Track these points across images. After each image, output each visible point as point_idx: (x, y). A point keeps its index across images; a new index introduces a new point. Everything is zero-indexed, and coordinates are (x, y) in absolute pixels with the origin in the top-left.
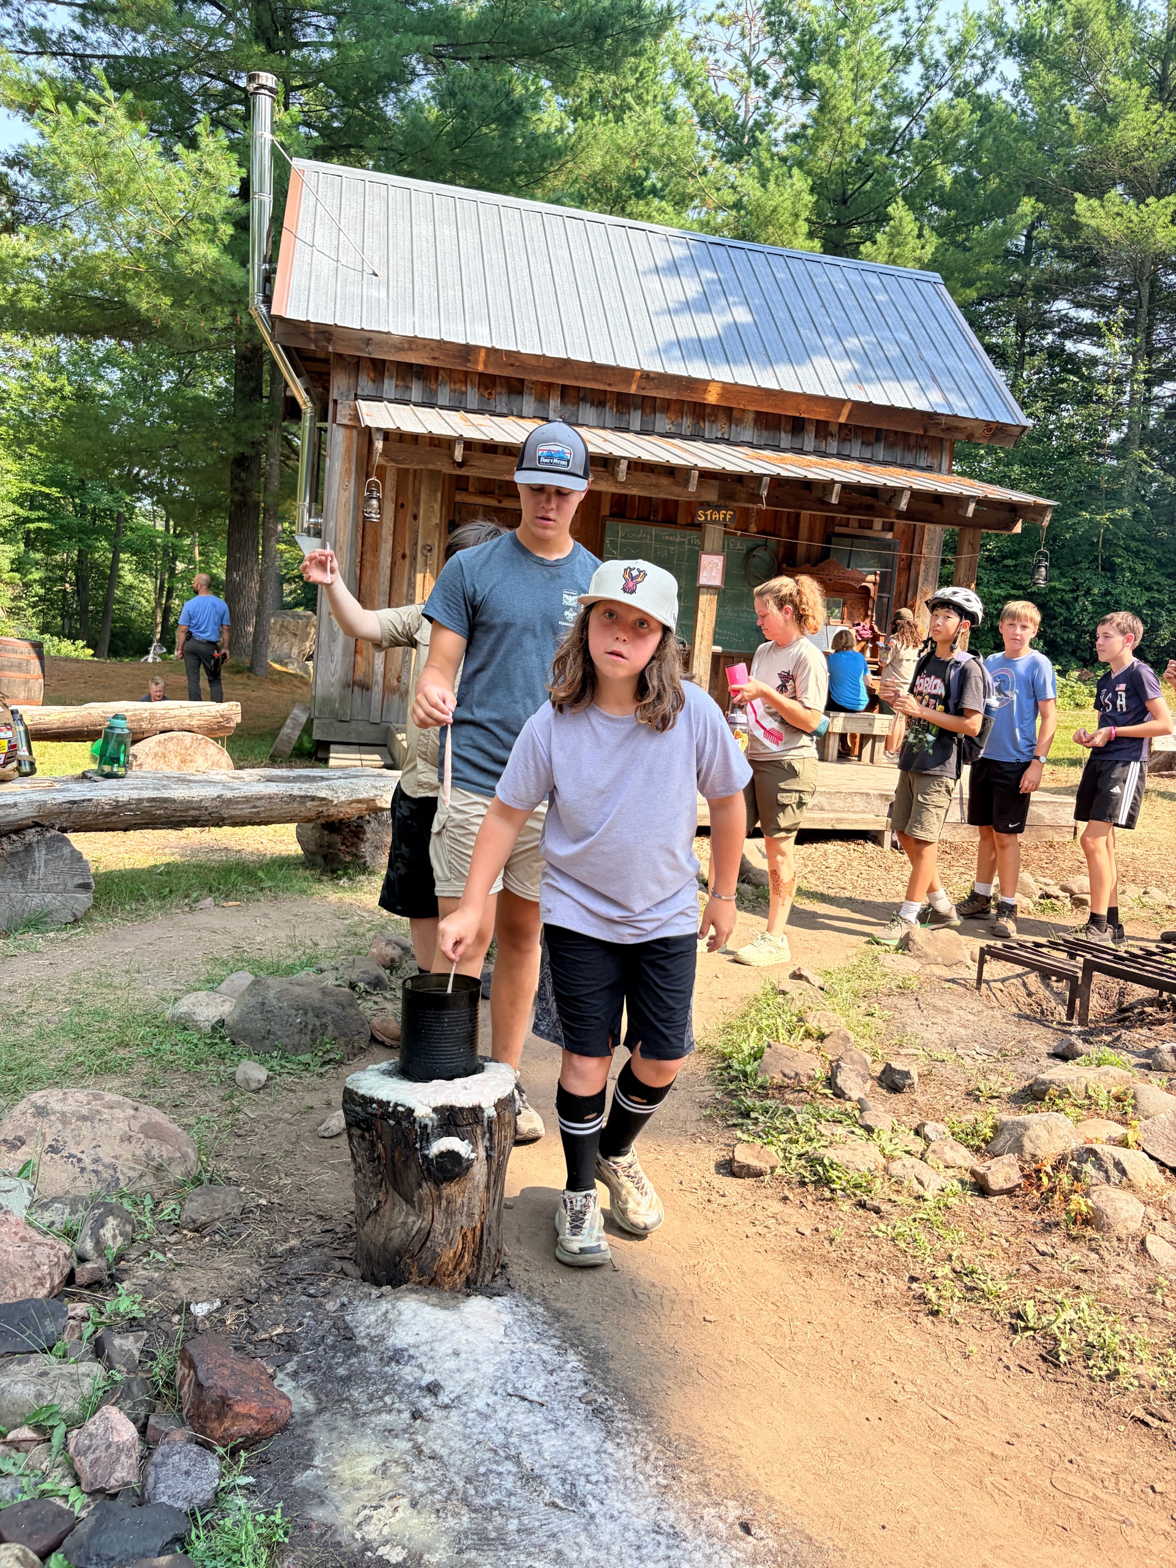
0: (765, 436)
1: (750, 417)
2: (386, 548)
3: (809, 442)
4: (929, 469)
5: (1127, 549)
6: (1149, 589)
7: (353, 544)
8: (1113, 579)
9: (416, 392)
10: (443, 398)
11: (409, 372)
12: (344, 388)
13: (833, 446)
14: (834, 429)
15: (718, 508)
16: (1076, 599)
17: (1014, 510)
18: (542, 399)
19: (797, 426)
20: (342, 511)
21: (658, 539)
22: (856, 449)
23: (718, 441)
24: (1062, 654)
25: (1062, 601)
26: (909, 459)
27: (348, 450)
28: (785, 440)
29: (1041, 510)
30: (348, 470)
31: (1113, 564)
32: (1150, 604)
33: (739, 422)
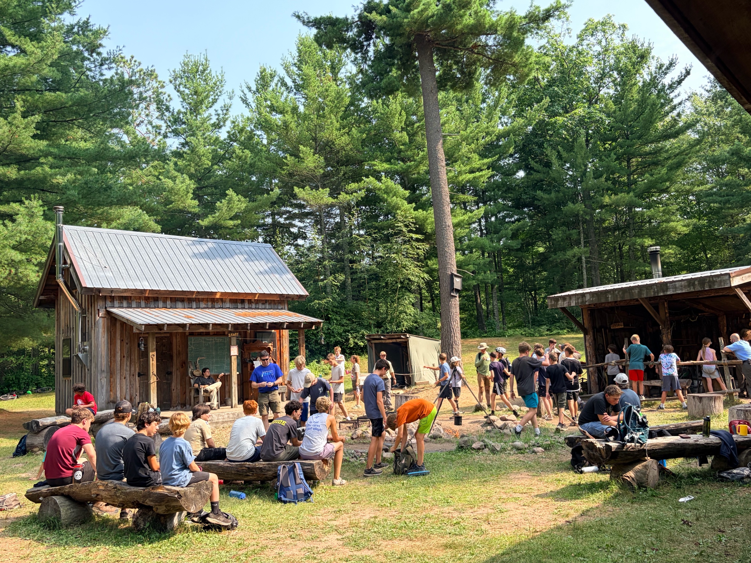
0: (234, 305)
1: (228, 300)
2: (118, 355)
3: (247, 306)
4: (282, 309)
5: (333, 311)
6: (343, 326)
7: (107, 355)
8: (330, 323)
9: (125, 304)
10: (134, 305)
11: (122, 298)
12: (101, 305)
13: (254, 306)
14: (253, 301)
15: (234, 333)
16: (318, 333)
17: (312, 323)
18: (165, 301)
19: (243, 301)
20: (103, 344)
21: (205, 340)
22: (260, 306)
23: (220, 308)
24: (316, 354)
25: (313, 334)
26: (276, 307)
27: (104, 325)
28: (239, 306)
29: (320, 323)
30: (104, 331)
31: (329, 317)
32: (345, 331)
33: (225, 302)
